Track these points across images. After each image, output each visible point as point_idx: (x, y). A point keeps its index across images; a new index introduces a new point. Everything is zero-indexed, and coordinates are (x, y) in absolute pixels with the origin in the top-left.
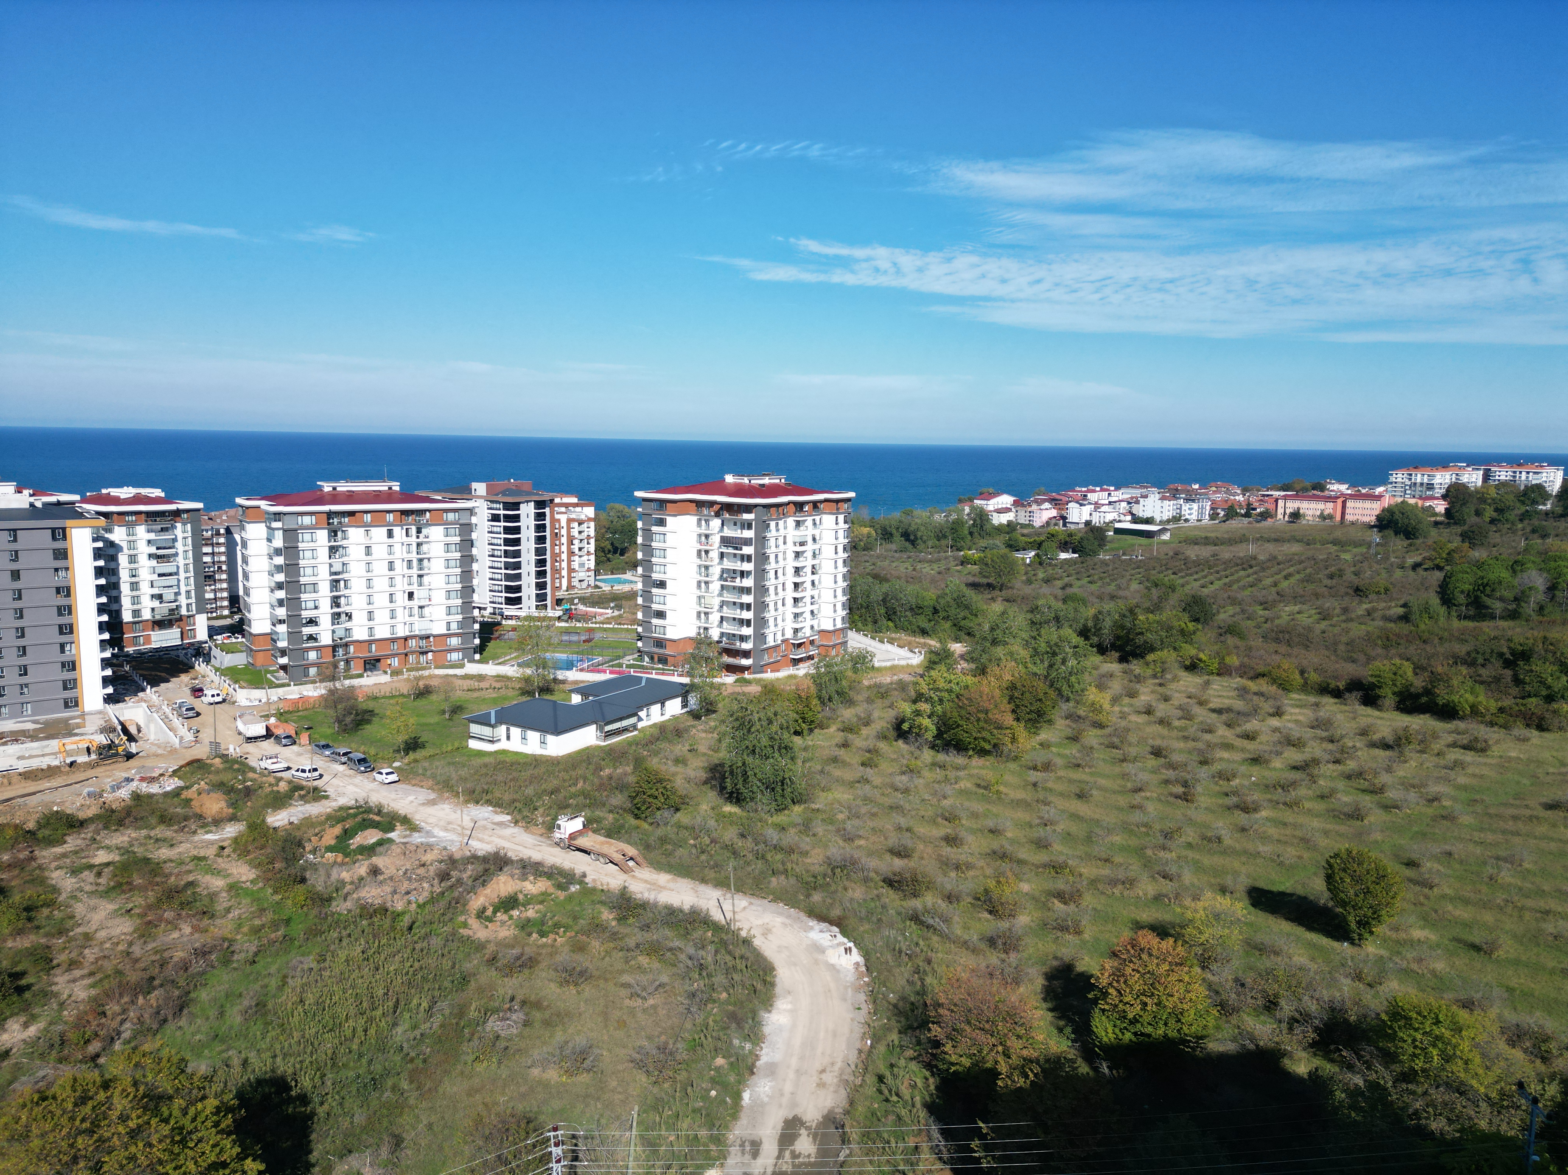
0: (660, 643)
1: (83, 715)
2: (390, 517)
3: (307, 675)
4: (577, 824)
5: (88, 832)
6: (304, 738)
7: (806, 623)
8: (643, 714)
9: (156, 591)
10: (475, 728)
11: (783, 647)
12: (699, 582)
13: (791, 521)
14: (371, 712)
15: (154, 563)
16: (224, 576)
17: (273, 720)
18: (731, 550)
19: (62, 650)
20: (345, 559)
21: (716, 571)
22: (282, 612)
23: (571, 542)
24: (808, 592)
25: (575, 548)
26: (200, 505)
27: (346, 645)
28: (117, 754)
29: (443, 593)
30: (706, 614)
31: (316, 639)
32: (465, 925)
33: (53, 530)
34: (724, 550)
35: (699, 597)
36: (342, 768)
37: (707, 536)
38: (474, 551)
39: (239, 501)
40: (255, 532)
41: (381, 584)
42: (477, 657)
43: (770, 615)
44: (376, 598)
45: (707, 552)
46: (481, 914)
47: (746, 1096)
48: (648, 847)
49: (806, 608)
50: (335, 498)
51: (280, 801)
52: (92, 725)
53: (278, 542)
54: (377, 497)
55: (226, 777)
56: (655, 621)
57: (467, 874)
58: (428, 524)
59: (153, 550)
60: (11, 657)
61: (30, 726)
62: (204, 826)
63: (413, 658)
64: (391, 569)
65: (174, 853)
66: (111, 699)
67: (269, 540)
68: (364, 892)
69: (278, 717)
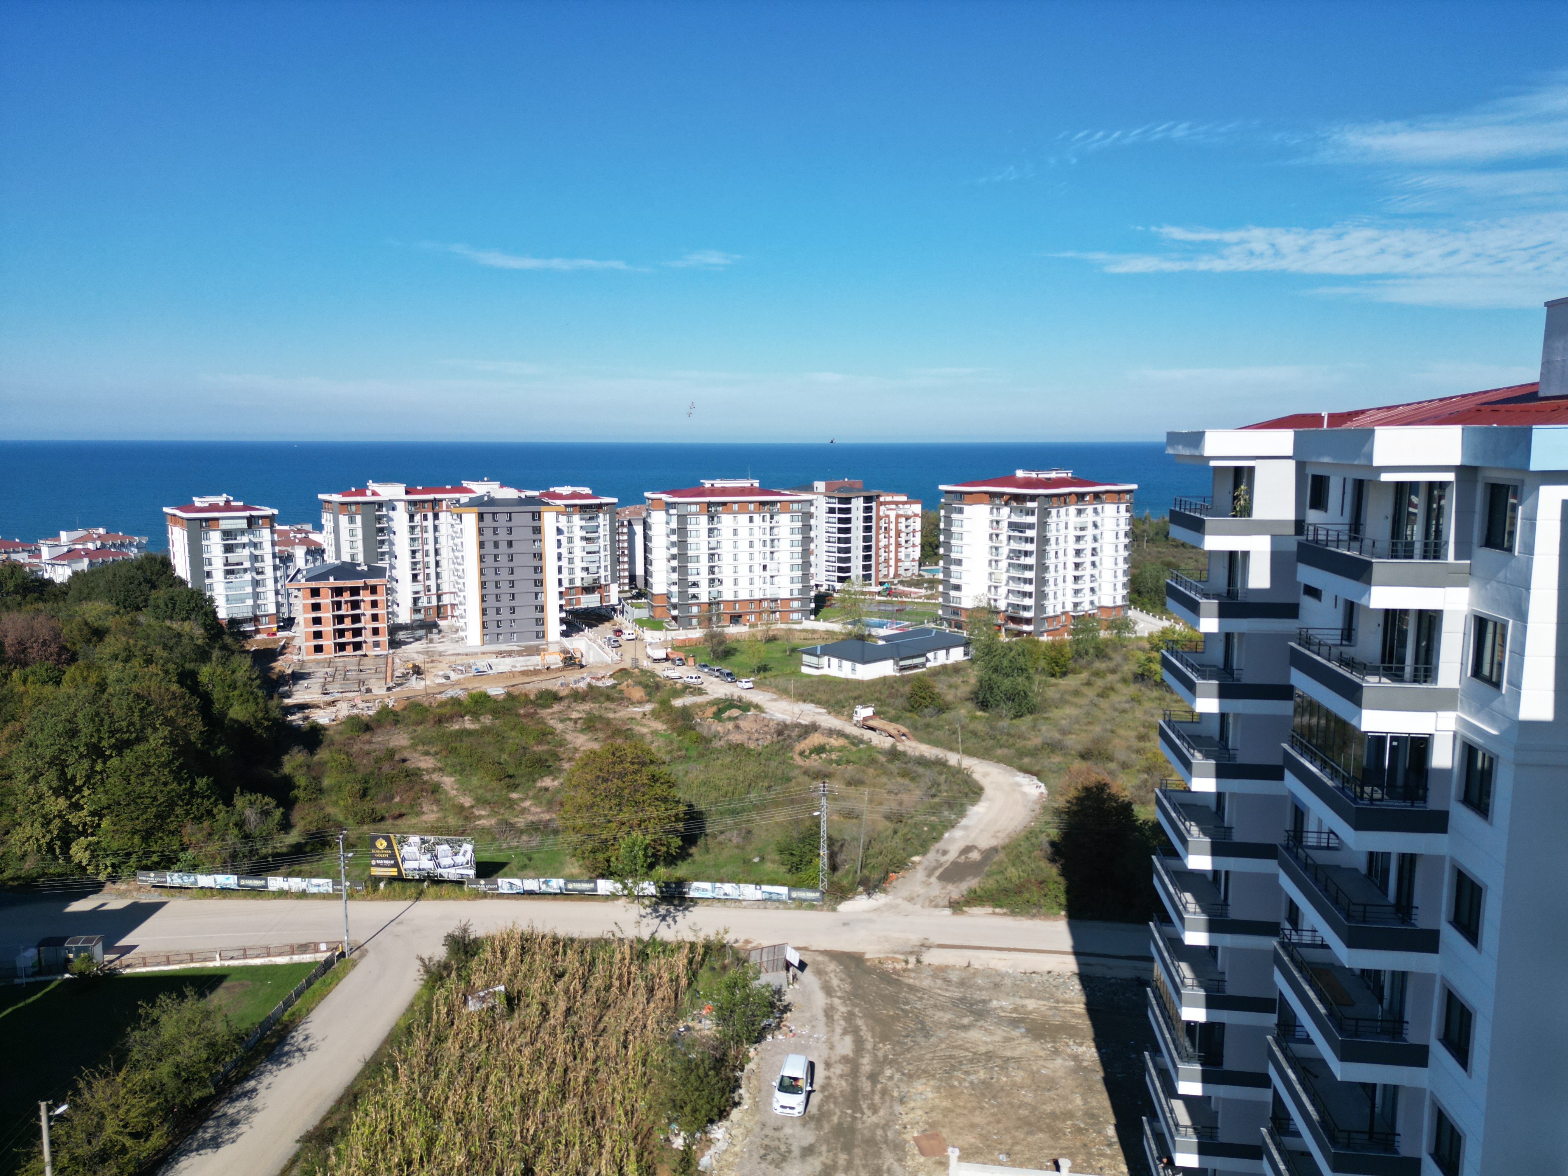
0: (956, 611)
1: (547, 644)
2: (751, 507)
3: (691, 624)
4: (868, 712)
5: (565, 703)
6: (691, 661)
7: (1086, 598)
8: (930, 655)
9: (585, 565)
10: (806, 658)
11: (1063, 618)
12: (990, 561)
13: (1072, 509)
14: (735, 650)
15: (584, 543)
16: (626, 559)
17: (669, 650)
18: (1017, 534)
19: (536, 598)
20: (719, 538)
21: (1005, 551)
22: (675, 576)
23: (898, 535)
24: (1087, 571)
25: (902, 540)
26: (615, 500)
27: (718, 603)
28: (574, 664)
29: (788, 567)
30: (996, 587)
31: (697, 598)
32: (792, 758)
33: (533, 513)
34: (1012, 533)
35: (991, 574)
36: (716, 678)
37: (998, 522)
38: (812, 534)
39: (647, 494)
40: (658, 518)
41: (744, 558)
42: (812, 617)
43: (1050, 589)
44: (740, 569)
45: (997, 535)
46: (802, 753)
47: (946, 835)
48: (916, 728)
49: (1085, 584)
50: (713, 492)
51: (677, 694)
52: (556, 649)
53: (674, 525)
54: (742, 491)
55: (644, 679)
56: (953, 593)
57: (795, 733)
58: (779, 513)
59: (584, 534)
60: (505, 600)
61: (516, 648)
62: (633, 703)
63: (765, 616)
64: (751, 546)
65: (617, 715)
66: (564, 634)
67: (667, 523)
68: (731, 737)
69: (673, 648)
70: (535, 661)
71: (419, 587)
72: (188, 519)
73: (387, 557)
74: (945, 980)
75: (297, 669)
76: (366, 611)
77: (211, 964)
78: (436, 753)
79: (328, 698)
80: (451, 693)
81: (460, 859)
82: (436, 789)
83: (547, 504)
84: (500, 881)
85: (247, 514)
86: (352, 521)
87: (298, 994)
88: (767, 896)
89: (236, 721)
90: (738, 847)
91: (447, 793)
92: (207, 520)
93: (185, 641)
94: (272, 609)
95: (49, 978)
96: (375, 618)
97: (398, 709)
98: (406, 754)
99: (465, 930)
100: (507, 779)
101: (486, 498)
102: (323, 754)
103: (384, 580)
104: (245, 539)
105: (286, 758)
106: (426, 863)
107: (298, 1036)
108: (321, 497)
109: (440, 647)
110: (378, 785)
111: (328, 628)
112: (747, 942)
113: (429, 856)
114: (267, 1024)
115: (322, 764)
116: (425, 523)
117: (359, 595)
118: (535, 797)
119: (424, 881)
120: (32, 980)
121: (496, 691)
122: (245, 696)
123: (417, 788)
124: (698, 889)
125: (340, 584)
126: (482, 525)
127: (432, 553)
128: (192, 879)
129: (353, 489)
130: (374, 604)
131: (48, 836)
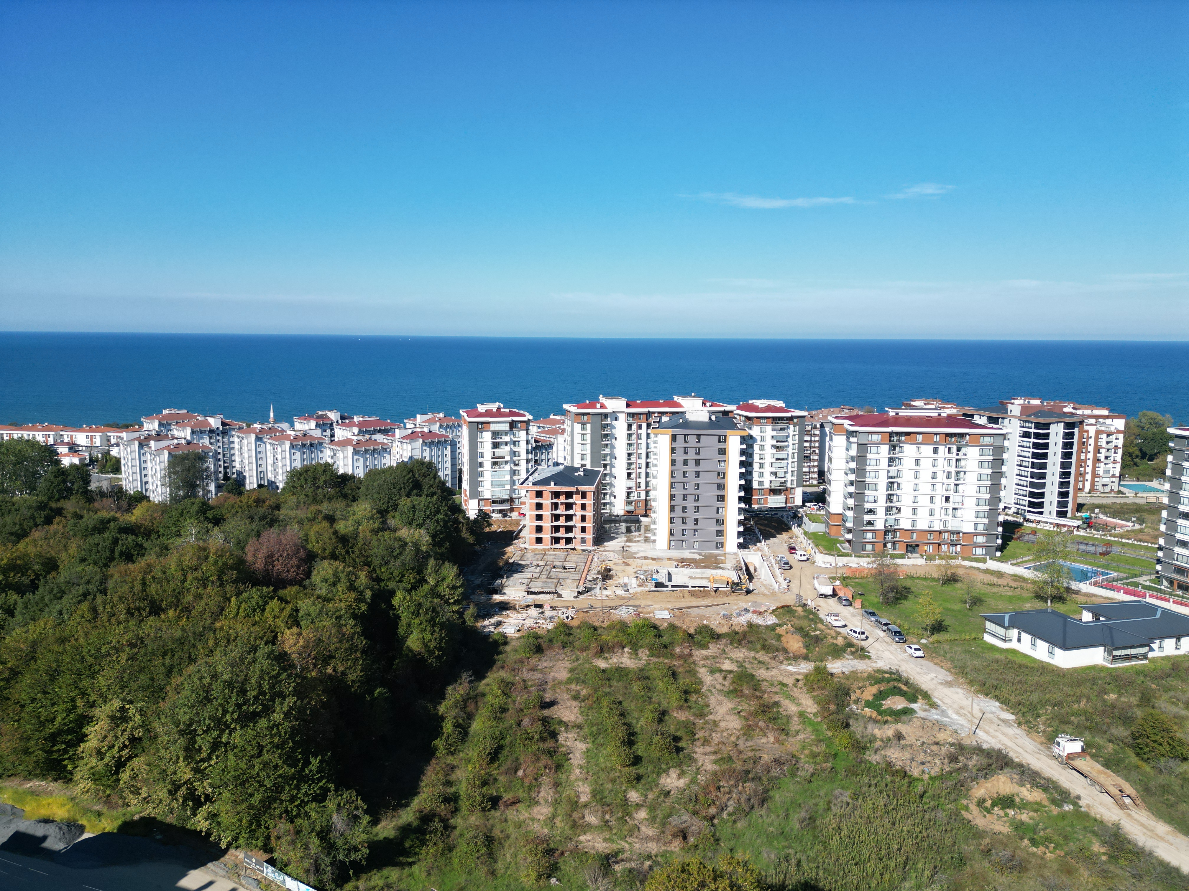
0: (1181, 571)
1: (725, 554)
2: (937, 439)
3: (864, 549)
4: (1076, 747)
5: (721, 645)
6: (858, 603)
8: (1155, 645)
9: (773, 470)
10: (989, 626)
15: (774, 451)
17: (838, 583)
19: (718, 512)
20: (899, 467)
23: (1097, 450)
25: (1102, 456)
26: (805, 413)
27: (894, 531)
28: (741, 590)
29: (974, 501)
31: (873, 524)
32: (967, 808)
33: (720, 436)
36: (882, 634)
38: (1004, 468)
41: (925, 488)
42: (998, 554)
44: (920, 499)
46: (981, 803)
50: (897, 421)
51: (837, 652)
52: (730, 563)
53: (853, 452)
54: (928, 422)
55: (804, 623)
56: (1179, 550)
57: (973, 763)
58: (967, 445)
59: (774, 442)
60: (691, 512)
61: (697, 557)
62: (788, 659)
63: (945, 548)
64: (934, 477)
65: (769, 675)
66: (741, 546)
67: (848, 449)
68: (890, 752)
69: (842, 581)
70: (709, 577)
71: (632, 484)
72: (470, 422)
73: (608, 458)
75: (518, 559)
76: (576, 511)
78: (584, 700)
79: (527, 599)
80: (622, 612)
82: (563, 762)
85: (510, 419)
86: (583, 428)
91: (570, 772)
92: (482, 423)
96: (583, 518)
97: (574, 625)
98: (556, 694)
101: (681, 421)
104: (507, 439)
108: (565, 406)
109: (634, 547)
111: (546, 524)
116: (640, 432)
117: (572, 498)
118: (653, 806)
121: (663, 614)
125: (558, 489)
126: (674, 445)
127: (644, 456)
129: (587, 403)
130: (583, 507)
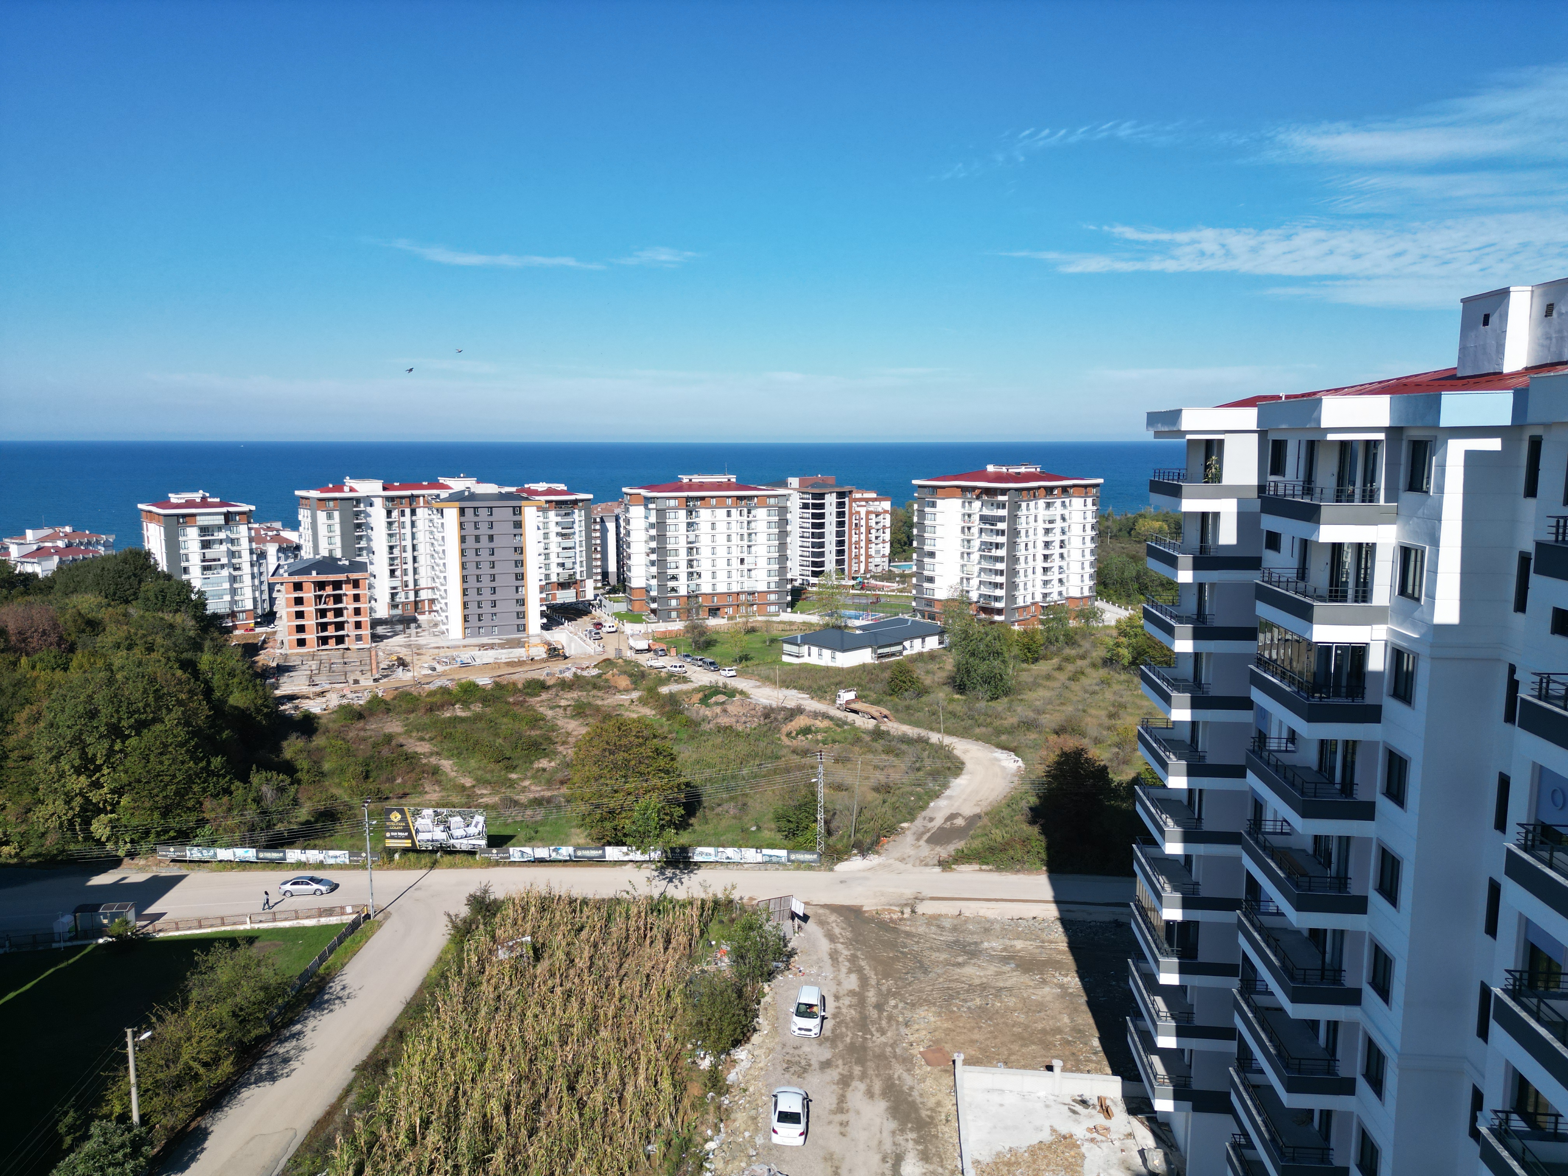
0: (930, 602)
1: (529, 637)
2: (729, 501)
3: (670, 617)
4: (851, 695)
5: (553, 691)
6: (673, 652)
7: (1054, 589)
8: (907, 644)
9: (561, 561)
10: (787, 647)
11: (1033, 608)
12: (962, 553)
13: (1041, 503)
14: (716, 641)
15: (559, 539)
16: (599, 556)
17: (651, 642)
18: (988, 526)
19: (517, 592)
20: (697, 532)
21: (976, 544)
22: (654, 570)
23: (868, 532)
24: (1056, 562)
25: (872, 537)
26: (591, 496)
27: (697, 596)
28: (558, 655)
29: (765, 560)
30: (968, 579)
31: (676, 591)
32: (779, 739)
33: (514, 508)
34: (983, 526)
35: (963, 566)
36: (699, 667)
37: (969, 516)
38: (789, 528)
39: (625, 490)
40: (637, 512)
41: (722, 551)
42: (789, 610)
43: (1020, 580)
44: (718, 562)
45: (969, 528)
46: (789, 735)
47: (932, 804)
48: (897, 711)
49: (1054, 576)
50: (691, 487)
51: (663, 682)
52: (538, 641)
53: (653, 519)
54: (719, 486)
55: (628, 669)
56: (926, 585)
57: (781, 717)
58: (756, 507)
59: (559, 529)
60: (487, 594)
61: (497, 641)
62: (619, 691)
63: (743, 609)
64: (729, 540)
65: (606, 702)
66: (545, 627)
67: (646, 518)
68: (719, 720)
69: (654, 640)
70: (519, 653)
71: (397, 583)
72: (165, 516)
73: (365, 553)
74: (938, 926)
75: (282, 662)
76: (348, 605)
77: (241, 927)
78: (431, 739)
79: (317, 689)
80: (438, 683)
81: (472, 830)
82: (435, 771)
83: (527, 499)
84: (511, 849)
85: (224, 510)
86: (330, 517)
87: (332, 950)
88: (767, 859)
89: (236, 708)
90: (735, 817)
91: (446, 775)
92: (184, 516)
93: (178, 631)
94: (249, 605)
95: (86, 942)
96: (357, 611)
97: (388, 698)
98: (401, 740)
99: (486, 891)
100: (505, 761)
101: (467, 493)
102: (319, 741)
103: (366, 575)
104: (222, 535)
105: (285, 744)
106: (439, 835)
107: (336, 986)
108: (298, 493)
109: (422, 641)
110: (379, 768)
111: (310, 622)
112: (751, 899)
113: (442, 827)
114: (306, 976)
115: (320, 750)
116: (402, 519)
117: (341, 589)
118: (534, 777)
119: (436, 852)
120: (69, 944)
121: (484, 681)
122: (245, 683)
123: (418, 770)
124: (701, 854)
125: (323, 578)
126: (463, 519)
127: (409, 548)
128: (212, 852)
129: (331, 486)
130: (357, 598)
131: (71, 813)
